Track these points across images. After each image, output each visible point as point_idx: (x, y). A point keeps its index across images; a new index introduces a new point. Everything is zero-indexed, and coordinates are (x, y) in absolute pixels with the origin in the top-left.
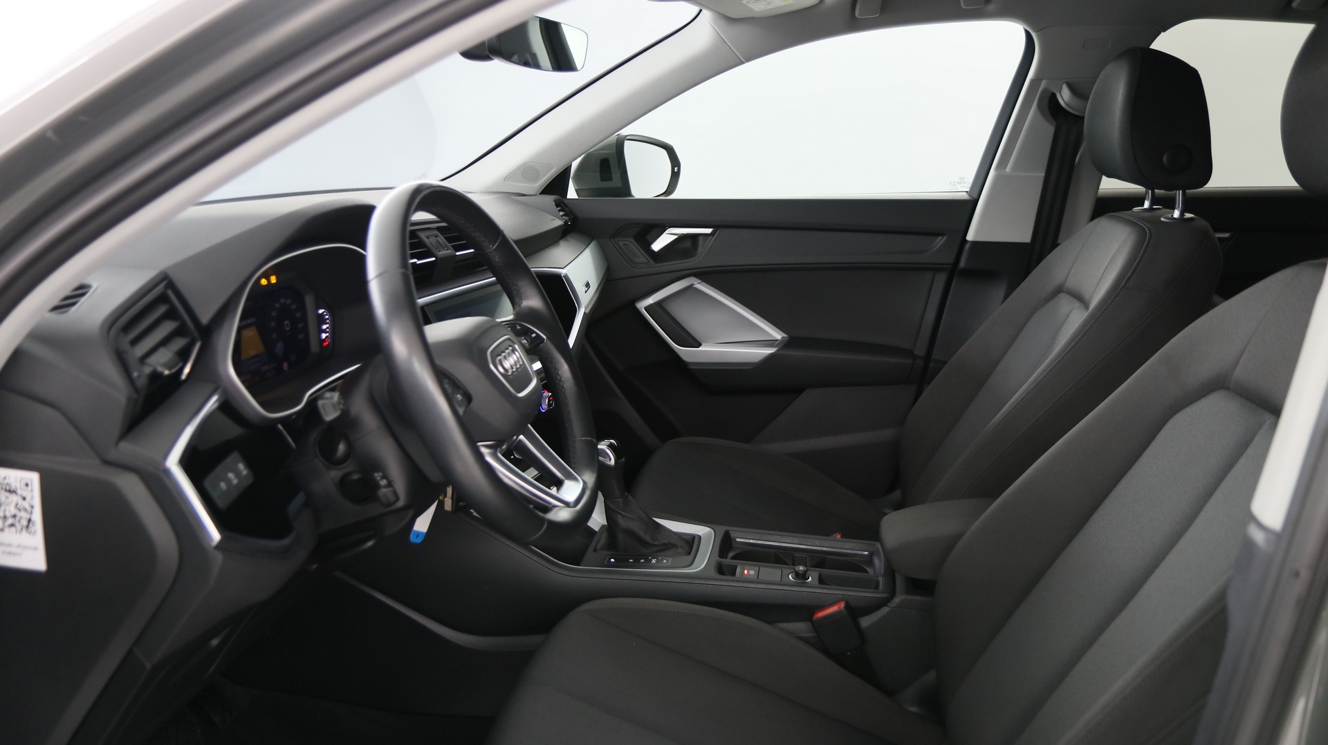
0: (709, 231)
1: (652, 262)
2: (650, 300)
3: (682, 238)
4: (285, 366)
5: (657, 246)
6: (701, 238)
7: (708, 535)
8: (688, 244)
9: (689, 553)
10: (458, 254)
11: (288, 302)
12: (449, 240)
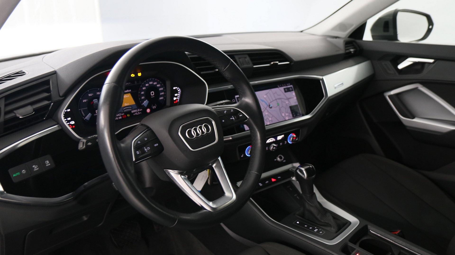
0: (431, 61)
1: (397, 74)
2: (393, 92)
3: (415, 64)
4: (148, 111)
5: (401, 66)
6: (426, 65)
7: (356, 223)
8: (419, 67)
9: (336, 232)
10: (255, 66)
11: (155, 83)
12: (252, 60)
